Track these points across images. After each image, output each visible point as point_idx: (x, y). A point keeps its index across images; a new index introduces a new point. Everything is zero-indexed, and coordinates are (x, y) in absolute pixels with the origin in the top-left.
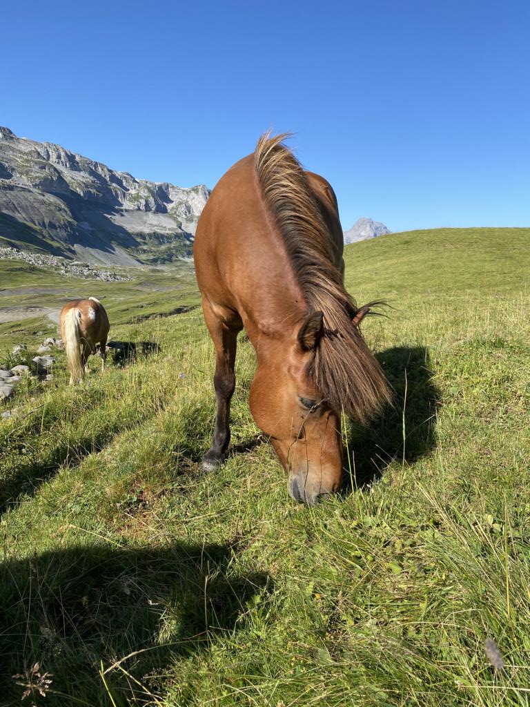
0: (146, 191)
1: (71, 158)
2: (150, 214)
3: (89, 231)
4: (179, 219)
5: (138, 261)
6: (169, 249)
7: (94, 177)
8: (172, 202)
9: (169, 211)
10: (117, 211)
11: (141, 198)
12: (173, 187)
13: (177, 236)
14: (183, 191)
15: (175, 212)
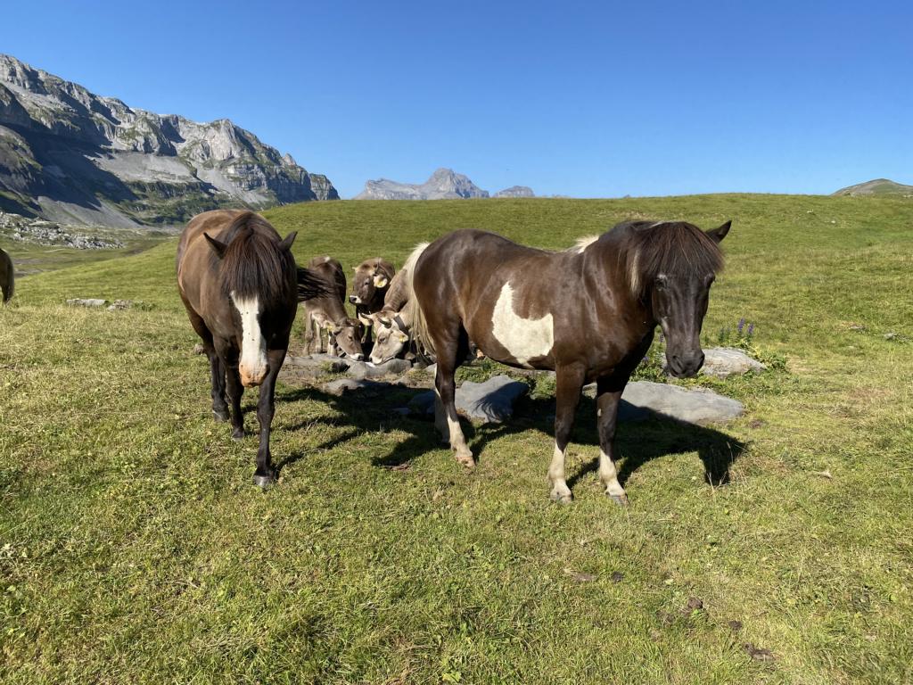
0: (145, 125)
1: (32, 76)
2: (152, 157)
3: (60, 178)
4: (194, 164)
5: (136, 220)
6: (180, 204)
7: (68, 103)
8: (183, 141)
9: (179, 153)
10: (104, 152)
11: (138, 134)
12: (184, 121)
13: (191, 187)
14: (199, 127)
15: (188, 155)
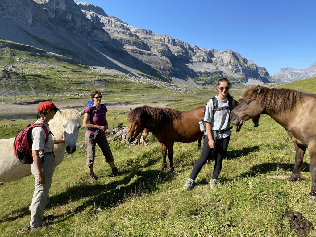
0: (204, 53)
1: (174, 41)
2: (205, 63)
3: (178, 71)
4: (218, 65)
5: (198, 84)
6: (212, 79)
7: (182, 48)
8: (215, 57)
9: (213, 62)
10: (190, 62)
11: (201, 56)
12: (216, 51)
13: (216, 73)
14: (220, 52)
15: (216, 62)
